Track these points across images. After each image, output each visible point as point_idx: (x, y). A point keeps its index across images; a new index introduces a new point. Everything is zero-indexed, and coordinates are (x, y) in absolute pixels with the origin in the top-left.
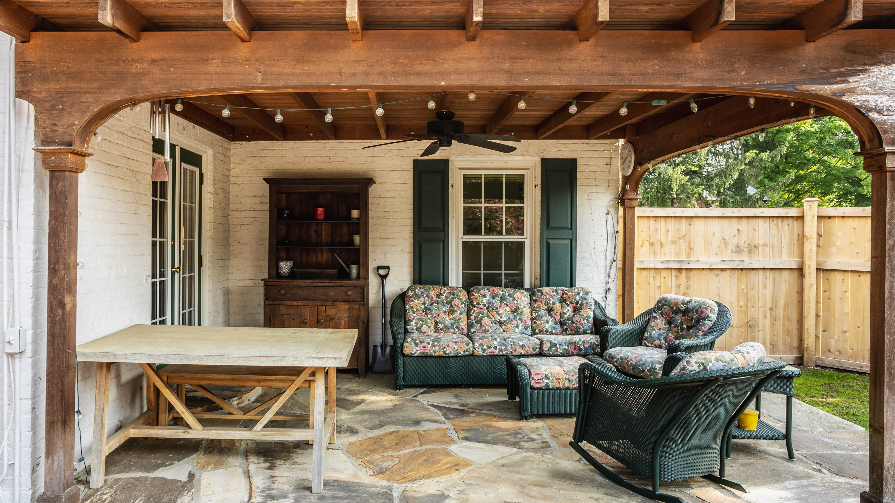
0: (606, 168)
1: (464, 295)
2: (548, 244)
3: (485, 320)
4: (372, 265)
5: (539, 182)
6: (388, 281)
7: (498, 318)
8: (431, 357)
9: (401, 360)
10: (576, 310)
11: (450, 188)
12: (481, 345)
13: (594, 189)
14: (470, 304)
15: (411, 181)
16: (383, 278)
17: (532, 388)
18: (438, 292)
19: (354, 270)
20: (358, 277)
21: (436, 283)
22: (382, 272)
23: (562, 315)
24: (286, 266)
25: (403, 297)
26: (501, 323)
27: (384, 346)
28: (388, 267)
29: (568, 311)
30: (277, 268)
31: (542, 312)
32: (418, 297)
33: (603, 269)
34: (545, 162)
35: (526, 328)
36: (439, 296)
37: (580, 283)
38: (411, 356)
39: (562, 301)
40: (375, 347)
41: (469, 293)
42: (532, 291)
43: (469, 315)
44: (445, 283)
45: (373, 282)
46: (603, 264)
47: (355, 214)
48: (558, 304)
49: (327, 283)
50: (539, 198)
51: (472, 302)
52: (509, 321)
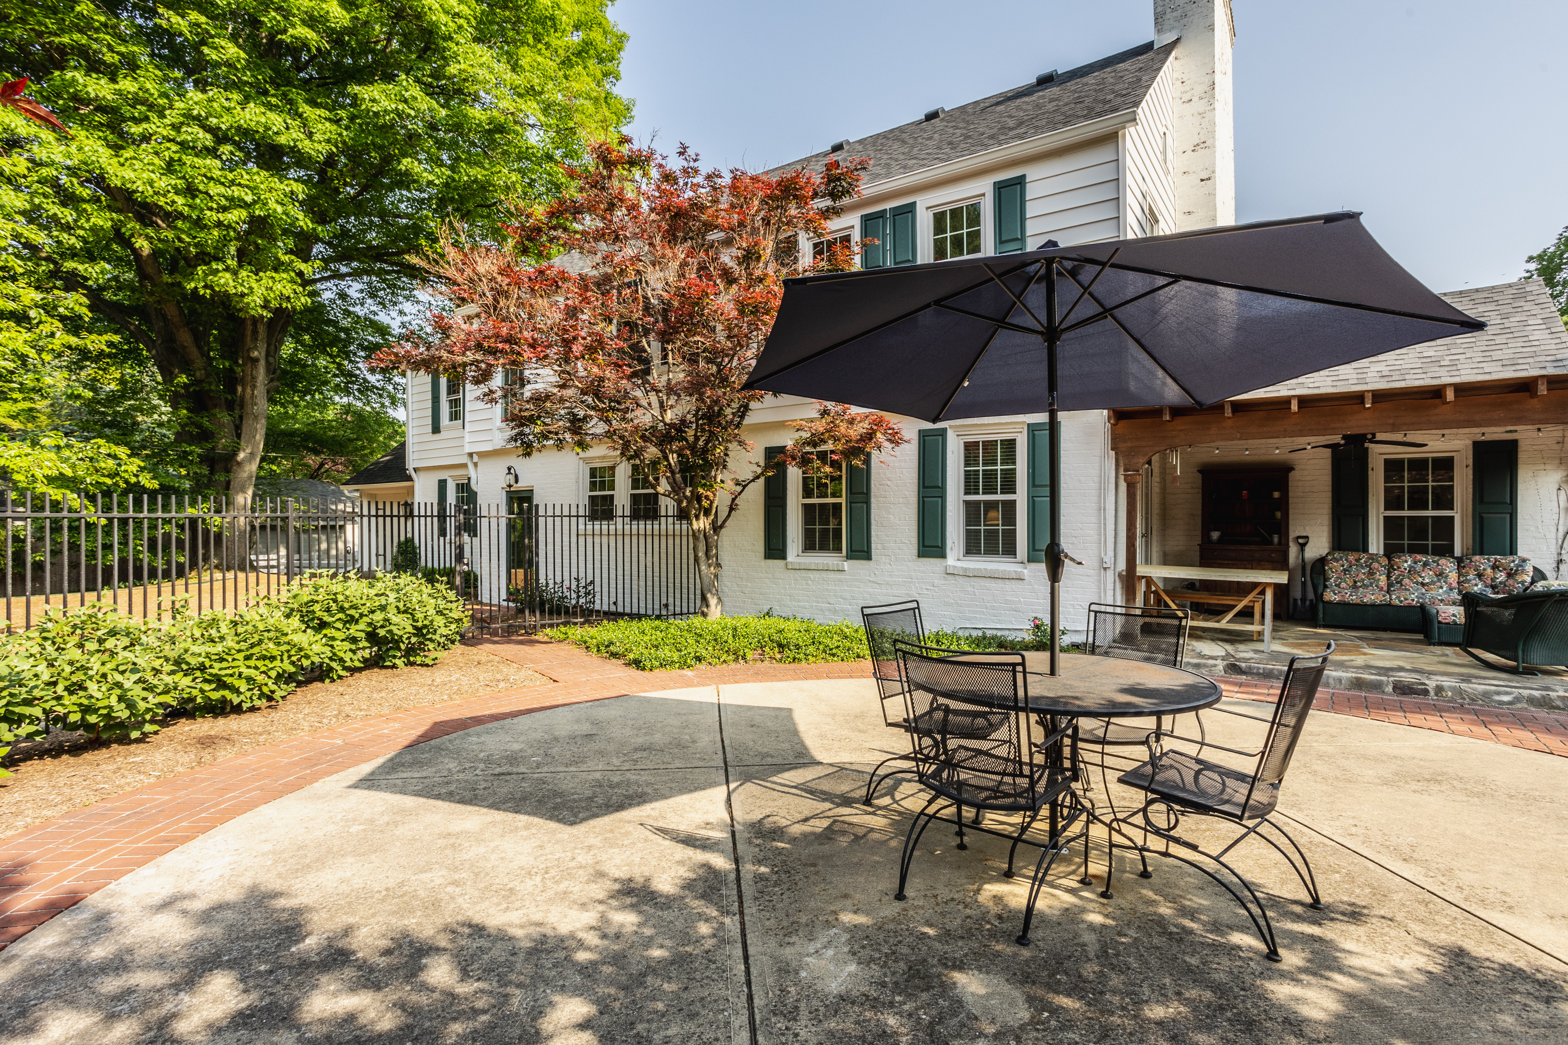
0: (1558, 447)
1: (1385, 561)
2: (1481, 518)
3: (1406, 581)
4: (1292, 535)
5: (1470, 462)
6: (1307, 548)
7: (1420, 580)
8: (1349, 604)
9: (1321, 606)
10: (1510, 575)
11: (1370, 472)
12: (1398, 598)
13: (1542, 467)
14: (1390, 569)
15: (1329, 467)
16: (1303, 546)
17: (1439, 622)
18: (1356, 556)
19: (1276, 539)
20: (1280, 543)
21: (1356, 550)
22: (1301, 541)
23: (1493, 580)
24: (1215, 535)
25: (1322, 561)
26: (1423, 585)
27: (1304, 599)
28: (1307, 537)
29: (1501, 577)
30: (1209, 537)
31: (1471, 577)
32: (1337, 560)
33: (1554, 541)
34: (1477, 445)
35: (1451, 589)
36: (1358, 560)
37: (1522, 552)
38: (1330, 603)
39: (1495, 567)
40: (1295, 600)
41: (1390, 559)
42: (1460, 560)
43: (1389, 577)
44: (1365, 550)
45: (1293, 550)
46: (1554, 536)
47: (1276, 495)
48: (1489, 571)
49: (1253, 547)
50: (1471, 477)
51: (1392, 566)
52: (1433, 583)
